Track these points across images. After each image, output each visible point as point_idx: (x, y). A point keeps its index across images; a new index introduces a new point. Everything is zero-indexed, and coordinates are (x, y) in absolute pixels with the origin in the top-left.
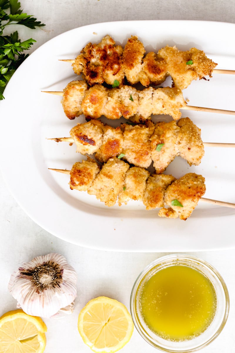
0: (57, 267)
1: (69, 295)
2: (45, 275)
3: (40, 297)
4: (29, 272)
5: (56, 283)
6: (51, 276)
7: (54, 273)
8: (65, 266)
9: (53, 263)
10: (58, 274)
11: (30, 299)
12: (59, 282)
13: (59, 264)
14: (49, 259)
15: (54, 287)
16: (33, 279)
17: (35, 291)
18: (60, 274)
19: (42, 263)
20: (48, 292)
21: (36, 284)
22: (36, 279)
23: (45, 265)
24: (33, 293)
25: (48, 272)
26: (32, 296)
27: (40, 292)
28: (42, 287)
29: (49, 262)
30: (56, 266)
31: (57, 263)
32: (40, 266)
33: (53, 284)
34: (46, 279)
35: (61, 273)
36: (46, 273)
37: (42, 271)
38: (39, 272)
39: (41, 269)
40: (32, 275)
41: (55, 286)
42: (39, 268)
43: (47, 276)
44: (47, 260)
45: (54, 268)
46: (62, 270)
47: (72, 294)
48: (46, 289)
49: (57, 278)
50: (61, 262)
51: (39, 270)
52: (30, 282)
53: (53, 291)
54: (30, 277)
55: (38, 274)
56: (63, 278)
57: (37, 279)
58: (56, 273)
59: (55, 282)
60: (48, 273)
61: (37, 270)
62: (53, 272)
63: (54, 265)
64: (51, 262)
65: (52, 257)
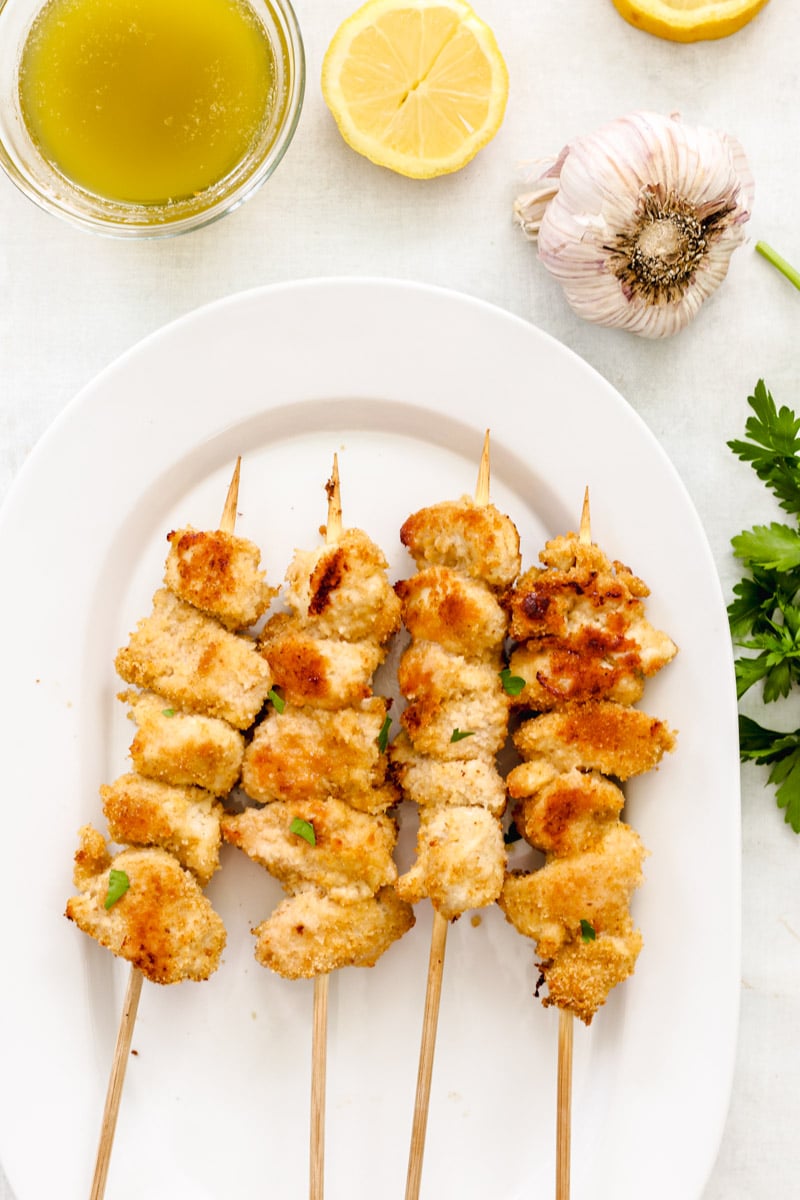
0: (651, 297)
1: (563, 246)
2: (672, 247)
3: (639, 181)
4: (714, 226)
5: (622, 249)
6: (651, 260)
7: (648, 272)
8: (629, 316)
9: (669, 300)
10: (633, 278)
11: (662, 152)
12: (617, 257)
13: (651, 308)
14: (688, 302)
15: (623, 236)
16: (691, 215)
17: (663, 184)
18: (629, 281)
19: (698, 275)
20: (629, 209)
21: (674, 206)
22: (684, 221)
23: (688, 275)
24: (665, 174)
25: (664, 264)
26: (664, 167)
27: (650, 195)
28: (650, 212)
29: (682, 294)
30: (656, 296)
31: (657, 307)
32: (698, 262)
33: (628, 240)
34: (658, 242)
35: (628, 288)
36: (671, 256)
37: (684, 254)
38: (690, 247)
39: (692, 258)
40: (703, 223)
41: (620, 240)
42: (698, 256)
43: (662, 251)
44: (690, 294)
45: (657, 287)
46: (631, 297)
47: (557, 255)
48: (637, 213)
49: (629, 267)
50: (647, 317)
51: (692, 250)
52: (694, 202)
53: (617, 224)
54: (704, 216)
55: (690, 237)
56: (611, 278)
57: (679, 222)
58: (641, 276)
59: (626, 250)
60: (664, 259)
61: (698, 246)
62: (652, 272)
63: (661, 296)
64: (678, 297)
65: (683, 309)
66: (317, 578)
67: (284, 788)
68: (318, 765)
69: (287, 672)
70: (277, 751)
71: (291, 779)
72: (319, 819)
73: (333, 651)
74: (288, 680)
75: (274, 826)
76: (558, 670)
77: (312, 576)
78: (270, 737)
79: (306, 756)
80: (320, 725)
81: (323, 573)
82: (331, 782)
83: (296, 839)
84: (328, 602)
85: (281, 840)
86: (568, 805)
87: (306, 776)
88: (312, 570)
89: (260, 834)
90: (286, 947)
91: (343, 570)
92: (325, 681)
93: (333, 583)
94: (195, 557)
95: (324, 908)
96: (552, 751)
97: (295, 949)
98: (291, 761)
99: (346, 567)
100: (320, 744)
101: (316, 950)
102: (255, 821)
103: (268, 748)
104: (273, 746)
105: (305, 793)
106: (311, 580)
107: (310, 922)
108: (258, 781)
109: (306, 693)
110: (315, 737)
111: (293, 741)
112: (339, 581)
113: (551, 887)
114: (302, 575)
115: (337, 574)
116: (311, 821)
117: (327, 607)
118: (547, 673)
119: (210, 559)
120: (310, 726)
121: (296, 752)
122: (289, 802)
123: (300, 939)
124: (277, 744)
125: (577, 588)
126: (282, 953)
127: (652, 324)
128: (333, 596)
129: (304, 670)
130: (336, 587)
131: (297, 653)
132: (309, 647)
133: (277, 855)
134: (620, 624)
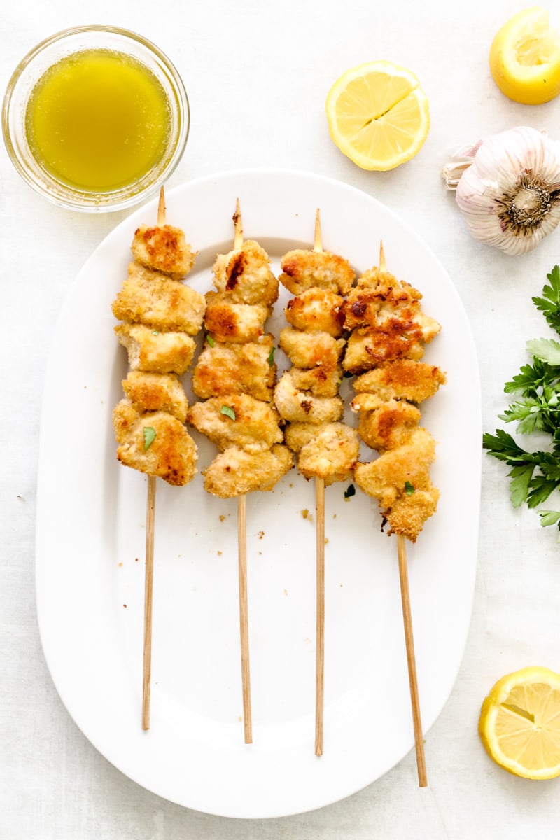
0: (516, 231)
1: (472, 196)
2: (532, 205)
3: (521, 166)
4: (557, 197)
5: (505, 202)
6: (520, 210)
7: (517, 217)
8: (502, 239)
9: (525, 234)
10: (508, 219)
11: (535, 152)
12: (501, 206)
13: (514, 237)
14: (535, 237)
15: (506, 195)
16: (546, 189)
17: (533, 170)
18: (505, 221)
19: (543, 223)
20: (513, 180)
21: (537, 183)
22: (541, 192)
23: (538, 222)
24: (536, 164)
25: (527, 214)
26: (536, 160)
27: (525, 174)
28: (524, 184)
29: (533, 232)
30: (518, 231)
31: (518, 237)
32: (544, 216)
33: (509, 198)
34: (525, 201)
35: (504, 225)
36: (531, 210)
37: (538, 210)
38: (542, 206)
39: (542, 213)
40: (551, 194)
41: (505, 197)
42: (545, 213)
43: (526, 206)
44: (537, 233)
45: (520, 226)
46: (505, 229)
47: (468, 200)
48: (517, 183)
49: (507, 213)
50: (511, 242)
51: (543, 209)
52: (548, 182)
53: (504, 187)
54: (553, 190)
55: (543, 201)
56: (496, 217)
57: (539, 192)
58: (512, 219)
59: (507, 203)
60: (527, 211)
61: (546, 207)
62: (519, 217)
63: (521, 231)
64: (530, 234)
65: (531, 241)
66: (230, 269)
67: (216, 389)
68: (234, 375)
69: (215, 324)
70: (211, 368)
71: (220, 383)
72: (237, 406)
73: (241, 310)
74: (216, 328)
75: (211, 411)
76: (377, 344)
77: (227, 268)
78: (207, 361)
79: (228, 371)
80: (235, 353)
81: (233, 266)
82: (243, 384)
83: (224, 418)
84: (236, 282)
85: (216, 419)
86: (391, 419)
87: (229, 382)
88: (227, 265)
89: (204, 416)
90: (220, 480)
91: (244, 264)
92: (236, 327)
93: (239, 271)
94: (156, 243)
95: (241, 456)
96: (379, 390)
97: (226, 481)
98: (220, 374)
99: (246, 262)
100: (236, 363)
101: (237, 481)
102: (201, 409)
103: (206, 367)
104: (209, 366)
105: (228, 391)
106: (227, 271)
107: (234, 465)
108: (201, 386)
109: (226, 334)
110: (233, 359)
111: (220, 363)
112: (242, 270)
113: (387, 466)
114: (222, 268)
115: (241, 266)
116: (233, 407)
117: (236, 285)
118: (371, 346)
119: (166, 242)
120: (230, 354)
121: (221, 368)
122: (220, 397)
123: (229, 475)
124: (211, 365)
125: (382, 298)
126: (219, 483)
127: (513, 247)
128: (239, 279)
129: (224, 321)
130: (241, 274)
131: (220, 312)
132: (226, 309)
133: (214, 428)
134: (409, 314)
